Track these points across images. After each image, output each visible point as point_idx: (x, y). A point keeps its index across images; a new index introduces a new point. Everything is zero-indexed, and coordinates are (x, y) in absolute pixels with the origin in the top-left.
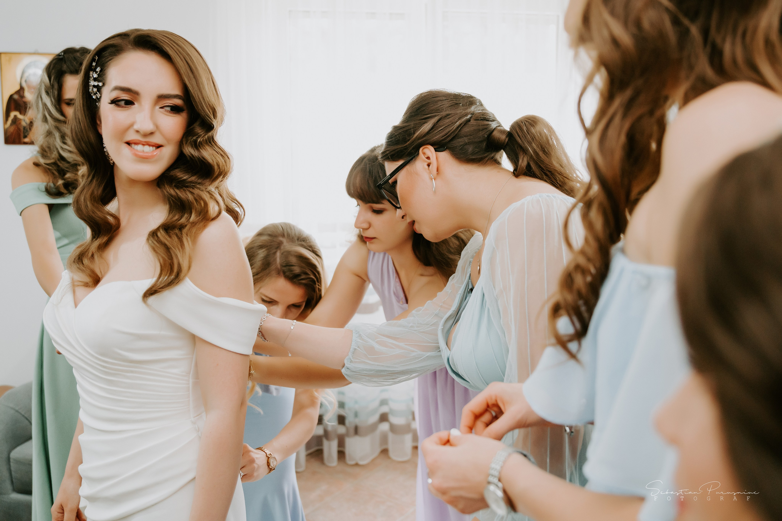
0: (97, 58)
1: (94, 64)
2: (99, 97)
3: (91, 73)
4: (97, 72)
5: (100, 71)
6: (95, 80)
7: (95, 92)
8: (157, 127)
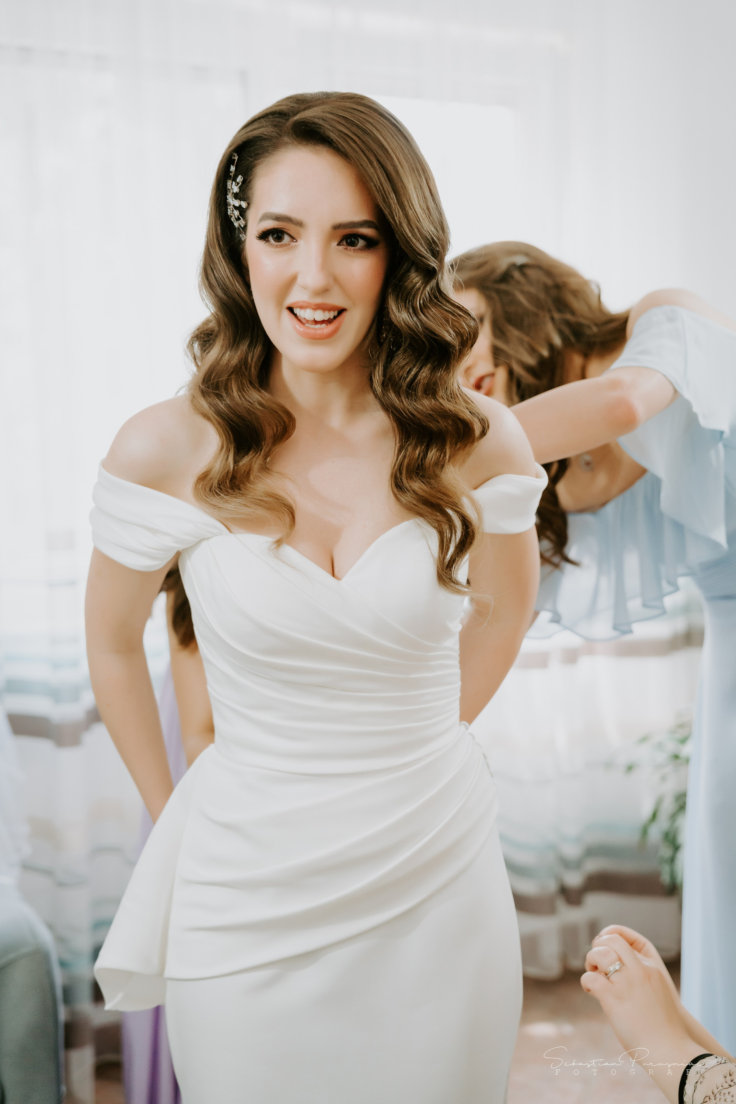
0: (236, 158)
1: (233, 168)
2: (242, 226)
3: (229, 183)
4: (238, 183)
5: (244, 182)
6: (236, 196)
7: (236, 217)
8: (336, 280)
